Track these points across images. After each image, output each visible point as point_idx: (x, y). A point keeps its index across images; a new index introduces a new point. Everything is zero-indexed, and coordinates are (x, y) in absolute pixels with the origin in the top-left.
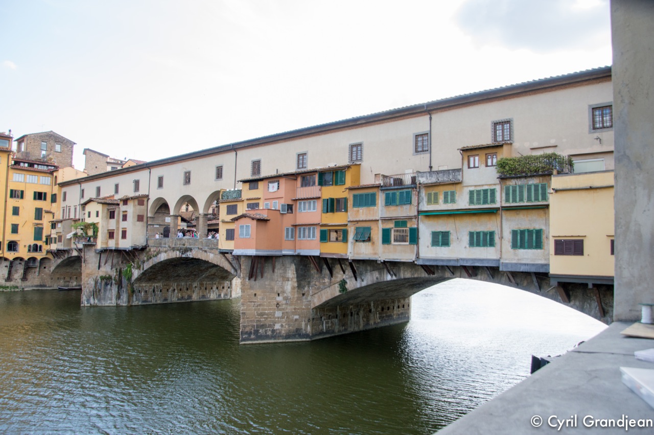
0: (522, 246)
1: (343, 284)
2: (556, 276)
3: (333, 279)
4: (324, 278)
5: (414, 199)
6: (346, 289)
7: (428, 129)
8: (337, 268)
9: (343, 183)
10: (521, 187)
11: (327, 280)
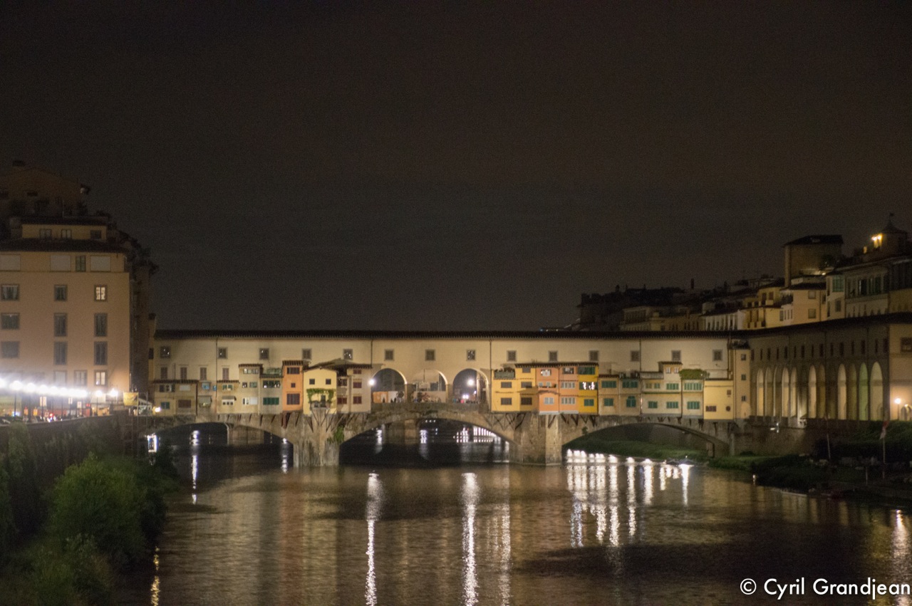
0: (692, 408)
1: (584, 429)
2: (707, 420)
3: (578, 427)
4: (571, 427)
5: (639, 386)
6: (587, 432)
7: (639, 349)
8: (581, 421)
9: (594, 373)
10: (691, 384)
11: (573, 428)
